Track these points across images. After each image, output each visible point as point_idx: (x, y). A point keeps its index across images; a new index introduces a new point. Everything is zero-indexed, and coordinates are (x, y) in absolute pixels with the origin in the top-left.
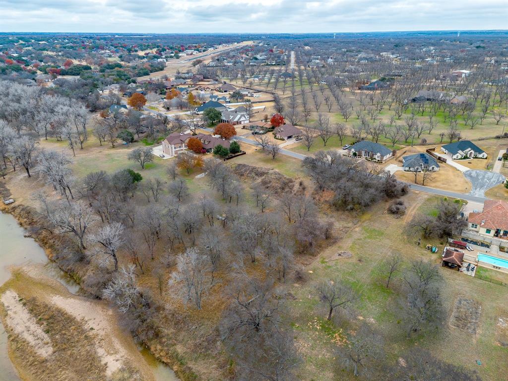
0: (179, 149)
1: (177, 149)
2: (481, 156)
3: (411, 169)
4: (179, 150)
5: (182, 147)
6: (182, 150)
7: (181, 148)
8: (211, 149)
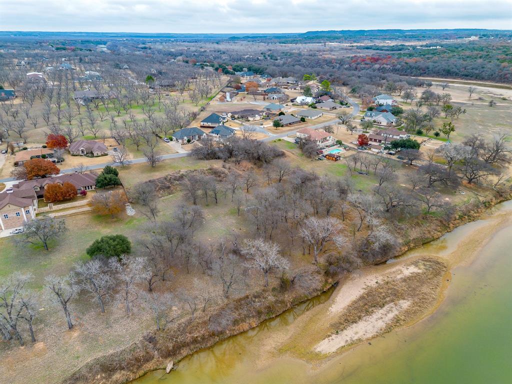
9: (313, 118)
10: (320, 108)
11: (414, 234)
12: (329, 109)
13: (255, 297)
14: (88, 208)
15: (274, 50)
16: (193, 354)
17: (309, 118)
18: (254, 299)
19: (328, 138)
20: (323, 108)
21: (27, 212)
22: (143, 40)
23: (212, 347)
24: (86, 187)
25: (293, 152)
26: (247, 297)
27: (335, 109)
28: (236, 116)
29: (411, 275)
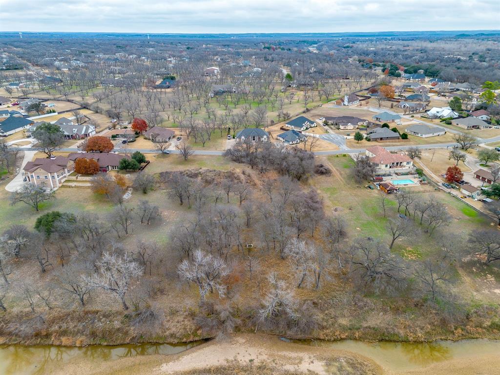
0: (62, 176)
1: (60, 177)
2: (313, 125)
3: (294, 142)
4: (62, 178)
5: (65, 173)
6: (65, 177)
7: (64, 175)
8: (108, 166)
9: (424, 136)
10: (455, 124)
11: (377, 320)
12: (466, 128)
13: (104, 316)
14: (89, 184)
15: (494, 50)
16: (10, 345)
17: (419, 135)
18: (101, 317)
19: (404, 164)
20: (459, 126)
21: (53, 177)
22: (353, 39)
23: (29, 346)
24: (113, 167)
25: (342, 172)
26: (97, 312)
27: (478, 128)
28: (330, 122)
29: (307, 372)
